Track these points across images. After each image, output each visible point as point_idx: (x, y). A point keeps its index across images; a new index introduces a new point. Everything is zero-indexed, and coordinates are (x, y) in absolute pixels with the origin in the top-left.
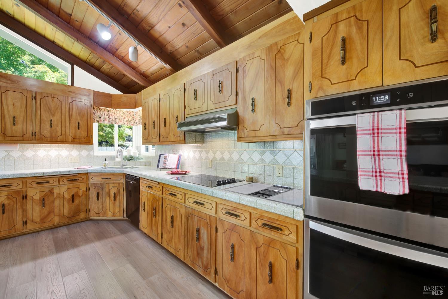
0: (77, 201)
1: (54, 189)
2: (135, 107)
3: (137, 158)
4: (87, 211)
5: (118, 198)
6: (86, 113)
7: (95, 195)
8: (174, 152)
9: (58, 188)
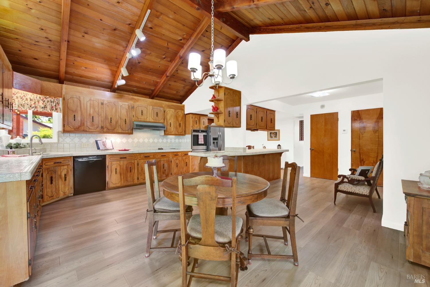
7: (48, 179)
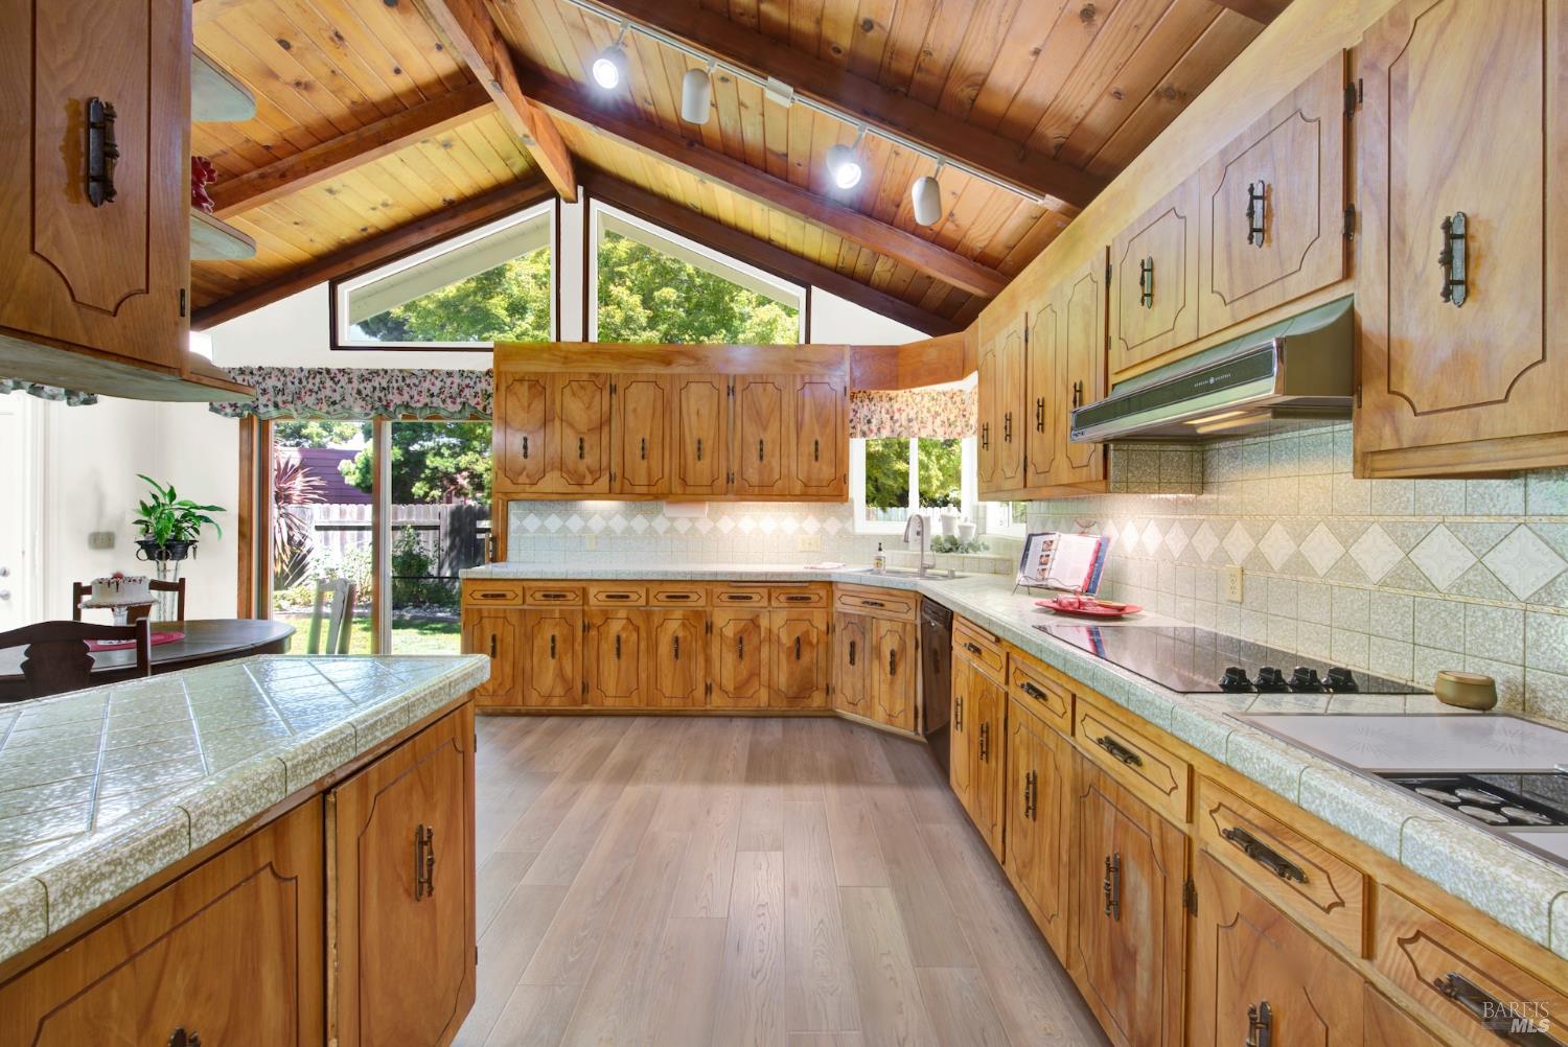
0: (806, 657)
1: (761, 616)
2: (961, 374)
3: (970, 545)
4: (828, 690)
5: (900, 669)
6: (833, 413)
7: (846, 647)
8: (1084, 530)
9: (768, 614)
